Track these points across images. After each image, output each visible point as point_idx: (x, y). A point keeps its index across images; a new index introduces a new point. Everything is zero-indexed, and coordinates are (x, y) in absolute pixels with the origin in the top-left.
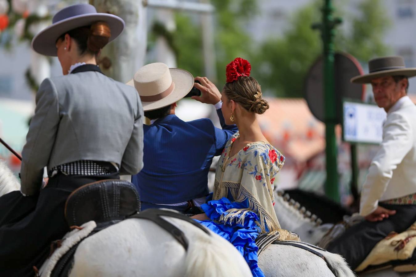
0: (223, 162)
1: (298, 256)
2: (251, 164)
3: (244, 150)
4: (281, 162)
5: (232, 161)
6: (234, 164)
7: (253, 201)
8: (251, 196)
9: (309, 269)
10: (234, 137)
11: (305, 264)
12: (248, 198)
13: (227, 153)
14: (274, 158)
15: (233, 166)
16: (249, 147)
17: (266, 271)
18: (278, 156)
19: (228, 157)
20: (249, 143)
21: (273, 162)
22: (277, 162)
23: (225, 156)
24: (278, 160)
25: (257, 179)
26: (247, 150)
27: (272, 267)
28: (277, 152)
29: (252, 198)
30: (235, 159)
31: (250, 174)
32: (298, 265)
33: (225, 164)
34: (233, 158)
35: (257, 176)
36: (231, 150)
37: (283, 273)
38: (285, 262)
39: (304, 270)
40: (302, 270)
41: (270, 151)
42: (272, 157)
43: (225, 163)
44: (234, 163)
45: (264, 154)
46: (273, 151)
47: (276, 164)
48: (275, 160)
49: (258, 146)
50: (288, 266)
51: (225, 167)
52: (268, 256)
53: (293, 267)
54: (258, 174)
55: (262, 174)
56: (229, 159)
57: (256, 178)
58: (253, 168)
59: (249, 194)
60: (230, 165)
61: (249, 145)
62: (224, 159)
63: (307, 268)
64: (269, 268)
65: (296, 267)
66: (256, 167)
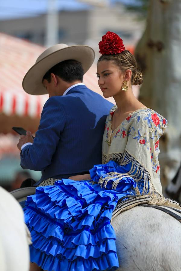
0: (107, 137)
1: (154, 217)
2: (134, 130)
3: (127, 119)
4: (164, 125)
5: (117, 133)
6: (119, 136)
7: (137, 165)
8: (135, 160)
9: (160, 230)
10: (112, 111)
11: (157, 225)
12: (131, 162)
13: (109, 128)
14: (157, 121)
15: (118, 137)
16: (131, 115)
17: (120, 230)
18: (160, 119)
19: (112, 131)
20: (130, 113)
21: (156, 126)
22: (160, 125)
23: (107, 131)
24: (161, 123)
25: (141, 144)
26: (130, 118)
27: (126, 227)
28: (159, 116)
29: (135, 162)
30: (119, 131)
31: (134, 138)
32: (151, 225)
33: (110, 138)
34: (117, 130)
35: (140, 141)
36: (112, 124)
37: (134, 233)
38: (139, 222)
39: (154, 231)
40: (153, 231)
41: (152, 115)
42: (155, 120)
43: (110, 136)
44: (118, 134)
45: (148, 118)
46: (155, 115)
47: (160, 126)
48: (158, 123)
49: (140, 112)
50: (141, 226)
51: (110, 140)
52: (127, 216)
53: (145, 227)
54: (142, 139)
55: (145, 138)
56: (112, 132)
57: (140, 142)
58: (136, 133)
59: (133, 158)
60: (116, 137)
61: (130, 114)
62: (107, 133)
63: (158, 229)
64: (123, 227)
65: (147, 228)
66: (139, 131)
